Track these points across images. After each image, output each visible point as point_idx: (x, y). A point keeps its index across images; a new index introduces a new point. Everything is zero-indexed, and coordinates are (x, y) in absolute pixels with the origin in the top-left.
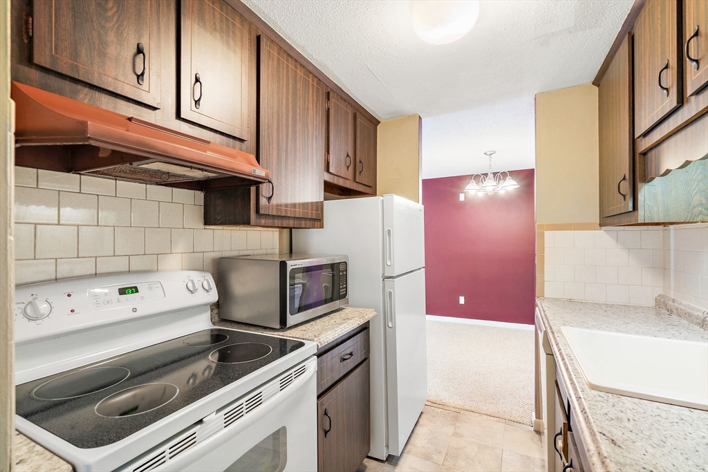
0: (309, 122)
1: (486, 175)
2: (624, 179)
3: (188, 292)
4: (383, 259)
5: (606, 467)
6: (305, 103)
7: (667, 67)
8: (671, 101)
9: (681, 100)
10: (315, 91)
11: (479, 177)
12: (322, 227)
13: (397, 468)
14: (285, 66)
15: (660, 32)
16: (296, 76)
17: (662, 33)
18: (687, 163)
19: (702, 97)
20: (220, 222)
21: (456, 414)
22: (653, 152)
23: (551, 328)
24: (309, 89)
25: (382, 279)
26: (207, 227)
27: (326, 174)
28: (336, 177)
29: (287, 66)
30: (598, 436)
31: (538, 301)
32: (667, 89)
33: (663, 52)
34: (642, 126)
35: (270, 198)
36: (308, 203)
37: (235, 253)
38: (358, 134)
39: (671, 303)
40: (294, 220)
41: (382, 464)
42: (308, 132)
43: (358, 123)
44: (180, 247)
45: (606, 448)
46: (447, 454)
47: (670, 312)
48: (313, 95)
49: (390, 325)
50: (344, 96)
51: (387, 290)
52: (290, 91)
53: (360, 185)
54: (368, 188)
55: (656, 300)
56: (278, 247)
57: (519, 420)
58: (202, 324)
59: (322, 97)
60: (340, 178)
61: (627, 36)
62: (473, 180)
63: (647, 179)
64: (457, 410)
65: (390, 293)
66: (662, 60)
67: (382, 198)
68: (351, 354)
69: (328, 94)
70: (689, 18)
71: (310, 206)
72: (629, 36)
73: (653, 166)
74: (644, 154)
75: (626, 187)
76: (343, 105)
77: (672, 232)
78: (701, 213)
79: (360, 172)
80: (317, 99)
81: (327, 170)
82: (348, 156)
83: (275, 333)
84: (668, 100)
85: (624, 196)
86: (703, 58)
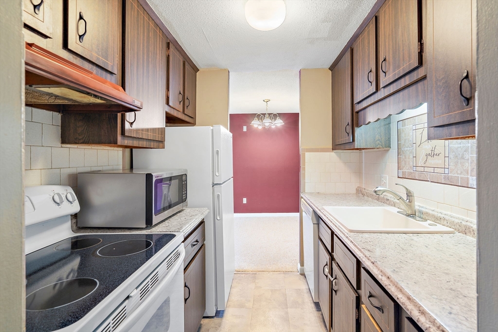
0: (157, 65)
1: (264, 114)
2: (348, 125)
3: (55, 204)
4: (213, 172)
5: (370, 260)
6: (154, 49)
7: (371, 71)
8: (373, 88)
9: (377, 89)
10: (161, 40)
11: (261, 116)
12: (164, 148)
13: (223, 318)
14: (142, 17)
15: (367, 53)
16: (149, 27)
17: (368, 54)
18: (378, 119)
19: (386, 89)
20: (81, 141)
21: (254, 275)
22: (362, 112)
23: (317, 208)
24: (157, 38)
25: (211, 186)
26: (64, 145)
27: (166, 106)
28: (172, 109)
29: (144, 17)
30: (362, 250)
31: (301, 195)
32: (371, 82)
33: (369, 63)
34: (357, 99)
35: (131, 124)
36: (156, 129)
37: (88, 169)
38: (186, 78)
39: (363, 190)
40: (146, 141)
41: (213, 319)
42: (156, 72)
43: (186, 69)
44: (39, 164)
45: (367, 254)
46: (254, 301)
47: (364, 195)
48: (159, 44)
49: (218, 218)
50: (178, 47)
51: (216, 194)
52: (145, 38)
53: (186, 117)
54: (191, 119)
55: (356, 189)
56: (122, 164)
57: (291, 270)
58: (65, 233)
59: (165, 46)
60: (175, 110)
61: (349, 49)
62: (256, 118)
63: (358, 126)
64: (254, 273)
65: (218, 195)
66: (368, 68)
67: (212, 128)
68: (197, 241)
69: (168, 44)
70: (381, 51)
71: (157, 131)
72: (350, 49)
73: (362, 119)
74: (357, 112)
75: (349, 129)
76: (177, 54)
77: (363, 153)
78: (379, 144)
79: (187, 107)
80: (162, 47)
81: (168, 103)
82: (180, 93)
83: (142, 231)
84: (371, 88)
85: (348, 134)
86: (387, 71)
